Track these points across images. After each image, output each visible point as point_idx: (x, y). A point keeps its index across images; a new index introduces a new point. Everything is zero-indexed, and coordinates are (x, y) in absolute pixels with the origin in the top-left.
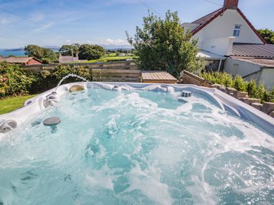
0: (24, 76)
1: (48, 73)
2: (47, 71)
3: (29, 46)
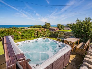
0: (49, 33)
1: (54, 33)
3: (58, 24)
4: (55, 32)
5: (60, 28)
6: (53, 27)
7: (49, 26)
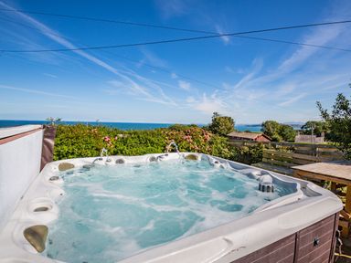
2: (246, 148)
3: (267, 122)
4: (250, 148)
5: (276, 136)
6: (247, 132)
7: (229, 129)
